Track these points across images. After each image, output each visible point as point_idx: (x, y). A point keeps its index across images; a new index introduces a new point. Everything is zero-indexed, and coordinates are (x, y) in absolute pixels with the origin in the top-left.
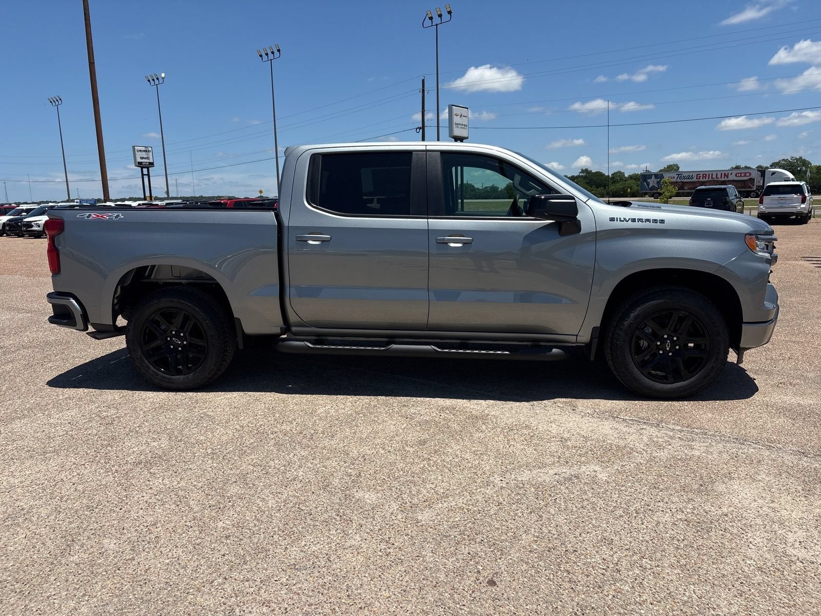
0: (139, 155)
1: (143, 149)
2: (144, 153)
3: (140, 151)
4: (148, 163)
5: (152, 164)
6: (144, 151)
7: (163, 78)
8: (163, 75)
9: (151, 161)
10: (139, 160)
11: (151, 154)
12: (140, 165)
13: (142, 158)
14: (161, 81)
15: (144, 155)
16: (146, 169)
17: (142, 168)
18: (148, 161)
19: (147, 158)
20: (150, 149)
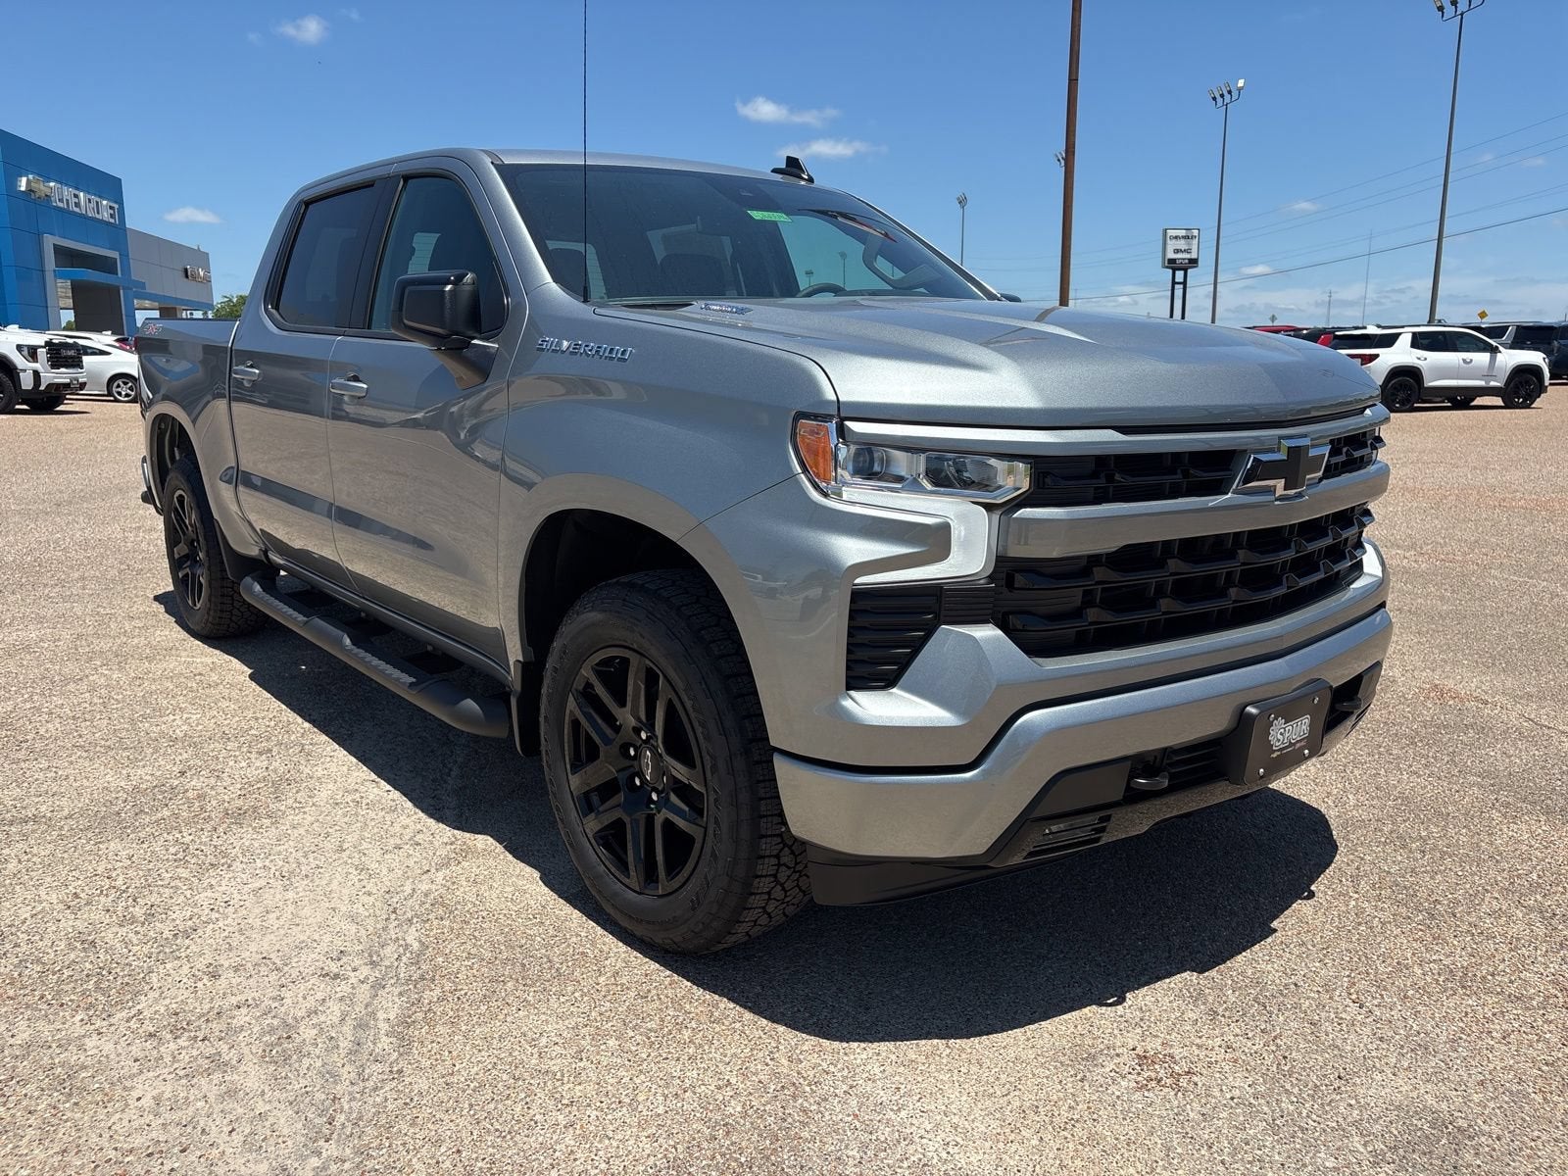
0: (1171, 245)
1: (1183, 233)
2: (1183, 241)
3: (1176, 237)
4: (1187, 261)
5: (1194, 262)
6: (1184, 237)
7: (1240, 90)
8: (1241, 83)
9: (1194, 256)
10: (1171, 255)
11: (1195, 241)
12: (1173, 265)
13: (1177, 251)
14: (1235, 94)
15: (1182, 244)
16: (1182, 272)
17: (1174, 270)
18: (1188, 256)
19: (1188, 251)
20: (1196, 233)
